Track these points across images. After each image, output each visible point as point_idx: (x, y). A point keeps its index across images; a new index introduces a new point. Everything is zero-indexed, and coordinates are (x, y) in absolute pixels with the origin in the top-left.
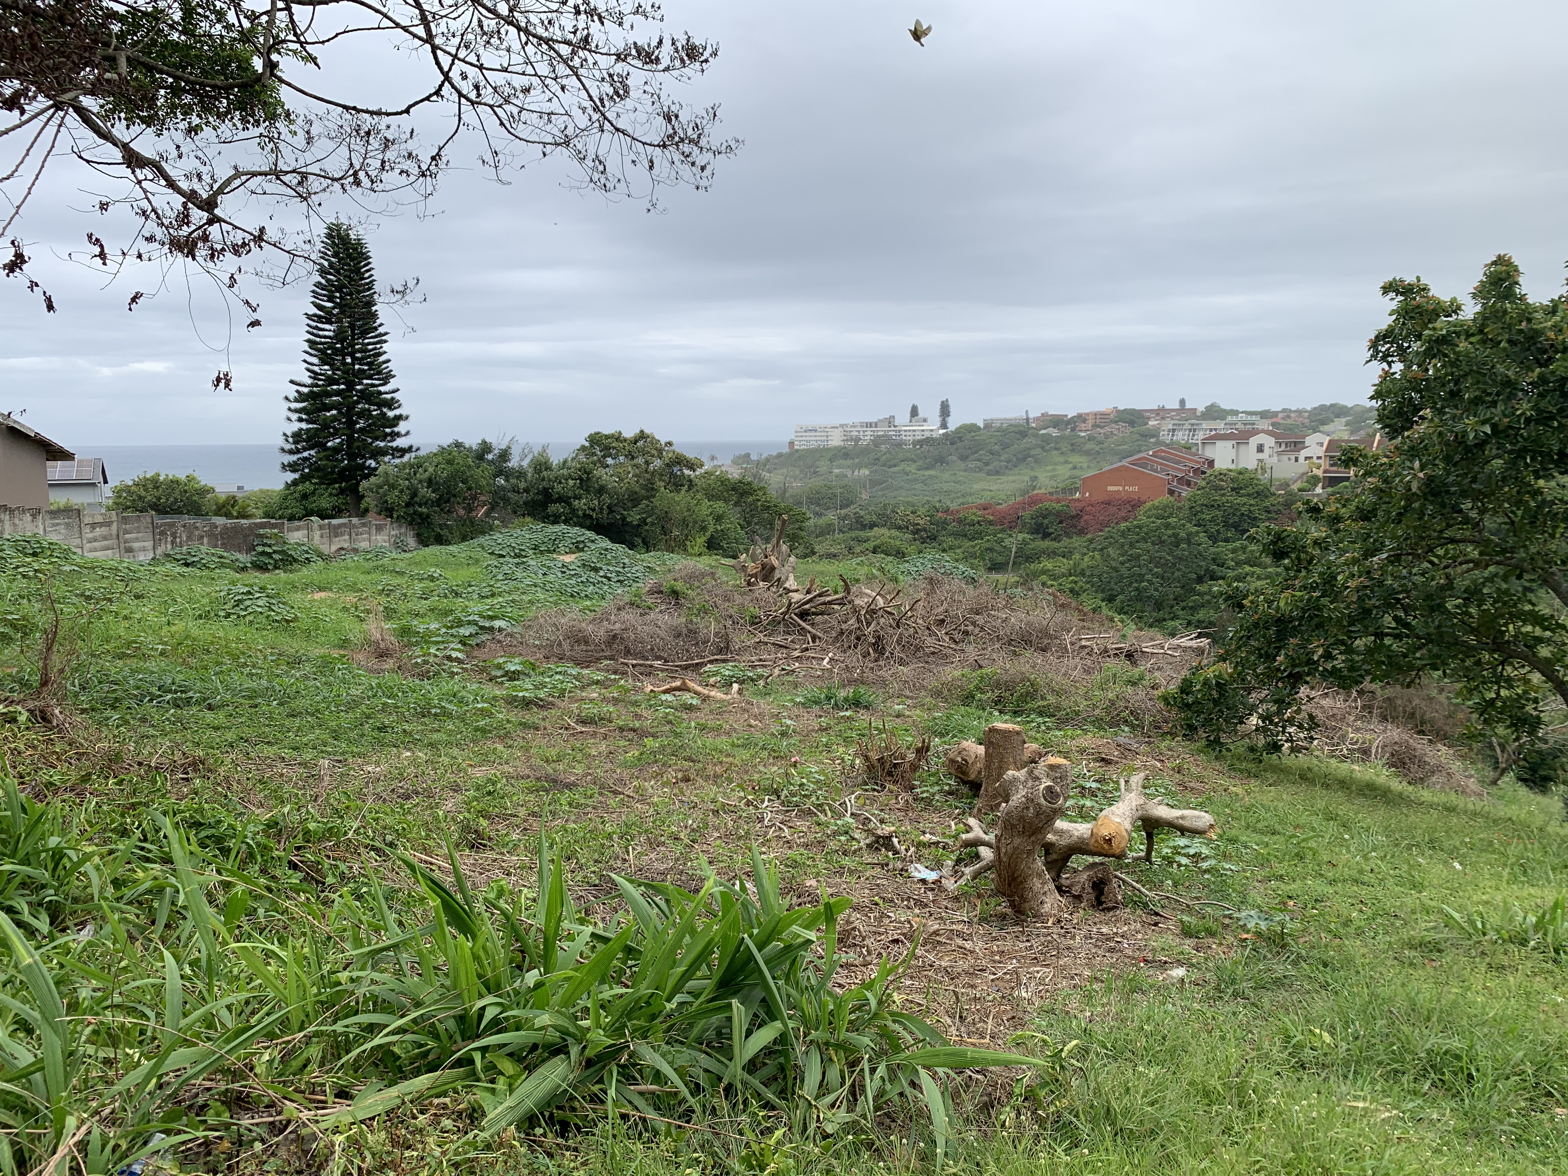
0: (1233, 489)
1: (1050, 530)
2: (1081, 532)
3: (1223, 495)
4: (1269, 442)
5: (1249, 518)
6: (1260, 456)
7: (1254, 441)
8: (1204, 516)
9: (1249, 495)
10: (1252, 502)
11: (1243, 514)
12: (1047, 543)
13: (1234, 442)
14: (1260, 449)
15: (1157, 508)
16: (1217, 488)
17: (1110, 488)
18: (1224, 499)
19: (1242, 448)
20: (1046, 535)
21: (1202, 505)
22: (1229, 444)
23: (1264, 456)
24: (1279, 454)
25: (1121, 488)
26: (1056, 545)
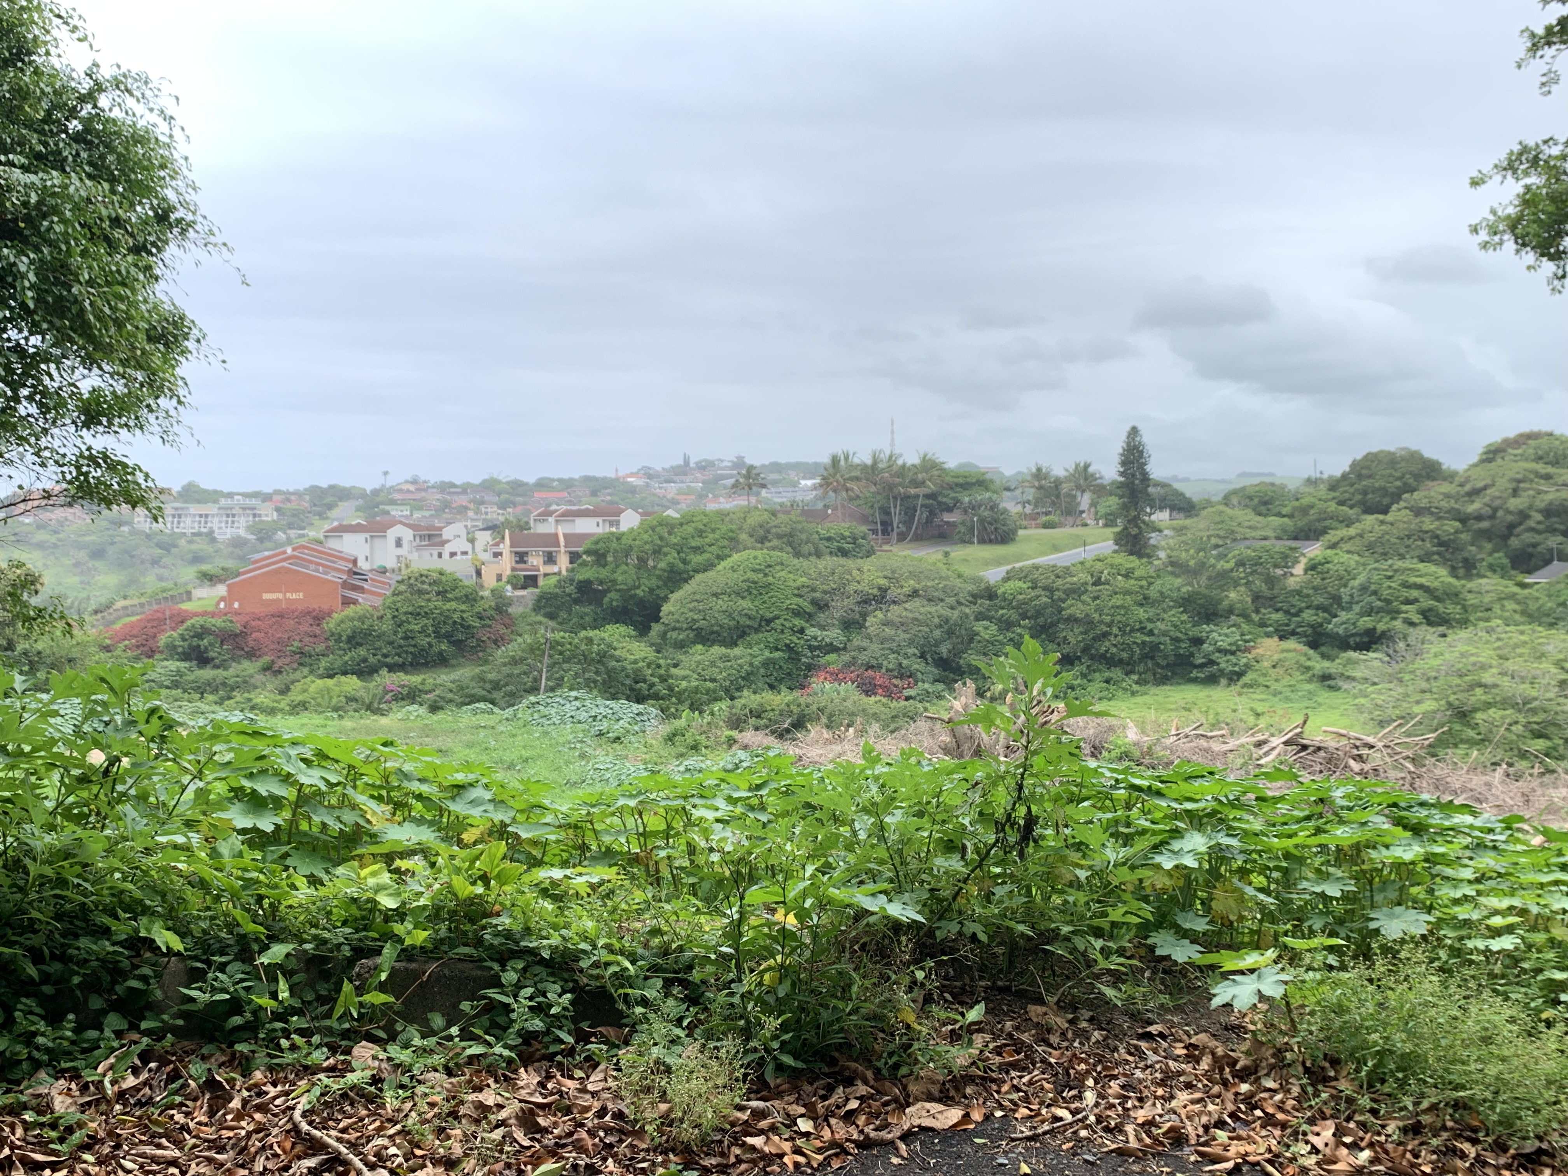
0: (438, 593)
1: (212, 654)
2: (252, 655)
3: (429, 600)
4: (407, 534)
5: (462, 626)
6: (399, 552)
7: (393, 533)
8: (412, 627)
9: (456, 599)
10: (463, 607)
11: (455, 622)
12: (207, 673)
13: (367, 535)
14: (399, 543)
15: (352, 620)
16: (420, 592)
17: (267, 596)
18: (431, 605)
19: (378, 542)
20: (203, 660)
21: (406, 613)
22: (361, 537)
23: (403, 551)
24: (419, 548)
25: (280, 596)
26: (220, 673)
